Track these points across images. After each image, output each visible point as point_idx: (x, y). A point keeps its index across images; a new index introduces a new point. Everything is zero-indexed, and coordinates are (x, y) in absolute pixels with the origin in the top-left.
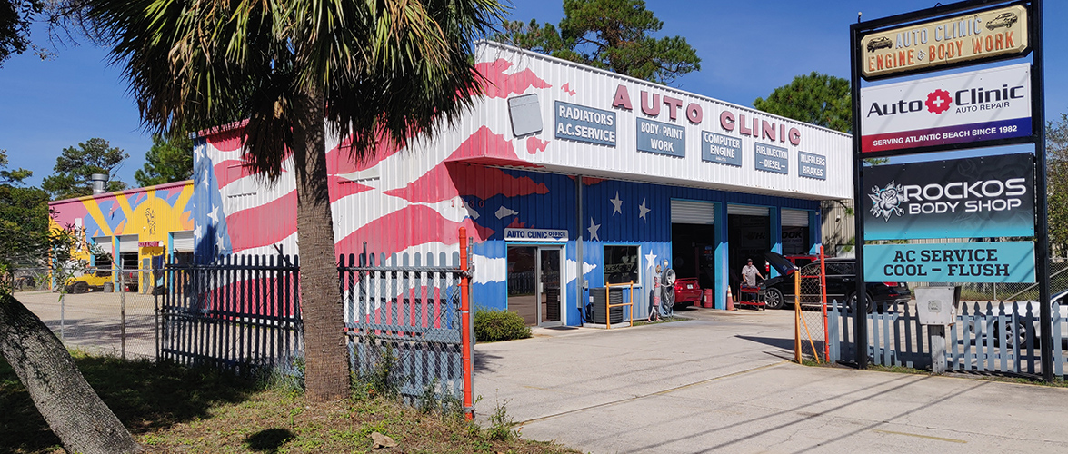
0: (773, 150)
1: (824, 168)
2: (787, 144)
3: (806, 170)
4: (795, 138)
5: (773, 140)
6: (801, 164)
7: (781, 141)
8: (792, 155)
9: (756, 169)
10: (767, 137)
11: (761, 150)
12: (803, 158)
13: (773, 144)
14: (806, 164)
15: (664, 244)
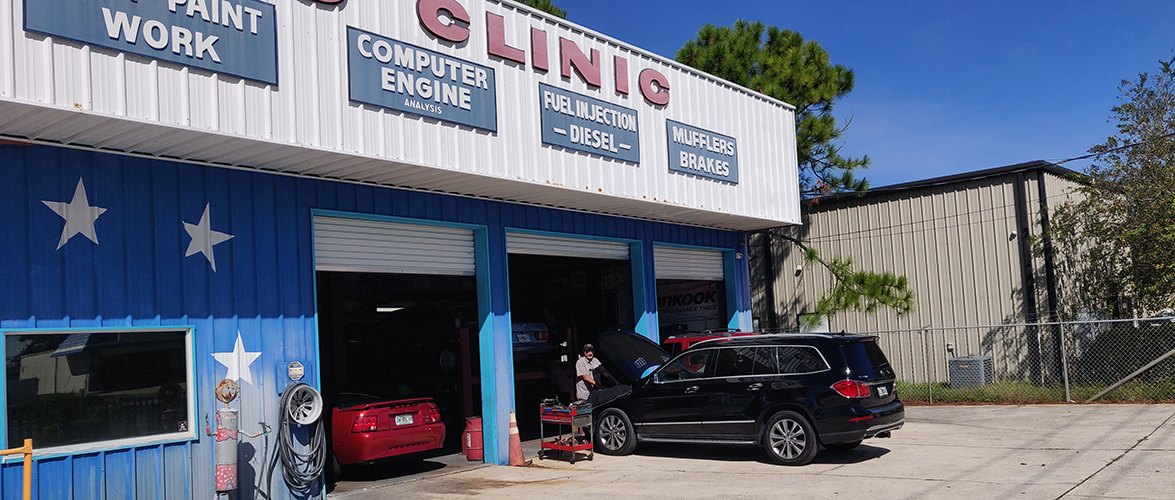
0: (596, 108)
1: (733, 161)
2: (635, 100)
3: (686, 159)
4: (657, 94)
5: (591, 86)
6: (673, 148)
7: (618, 92)
8: (651, 126)
9: (545, 144)
10: (573, 74)
11: (559, 104)
12: (679, 134)
13: (595, 94)
14: (689, 148)
15: (291, 322)
